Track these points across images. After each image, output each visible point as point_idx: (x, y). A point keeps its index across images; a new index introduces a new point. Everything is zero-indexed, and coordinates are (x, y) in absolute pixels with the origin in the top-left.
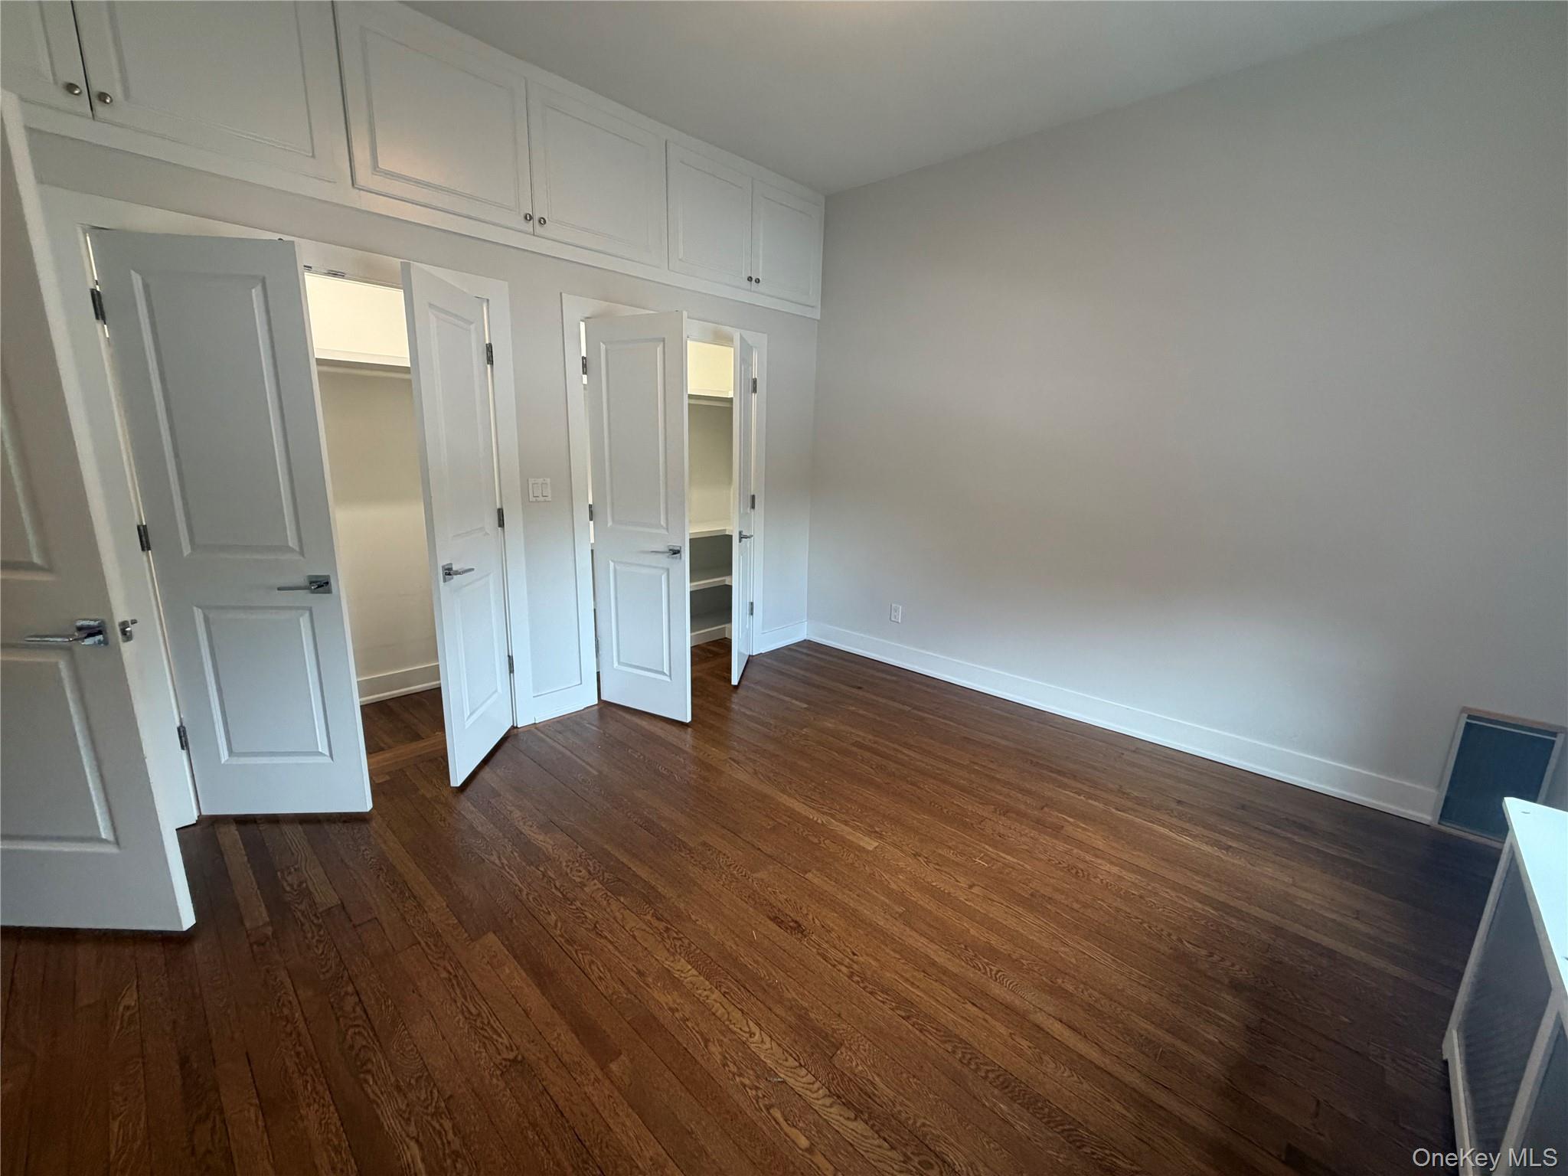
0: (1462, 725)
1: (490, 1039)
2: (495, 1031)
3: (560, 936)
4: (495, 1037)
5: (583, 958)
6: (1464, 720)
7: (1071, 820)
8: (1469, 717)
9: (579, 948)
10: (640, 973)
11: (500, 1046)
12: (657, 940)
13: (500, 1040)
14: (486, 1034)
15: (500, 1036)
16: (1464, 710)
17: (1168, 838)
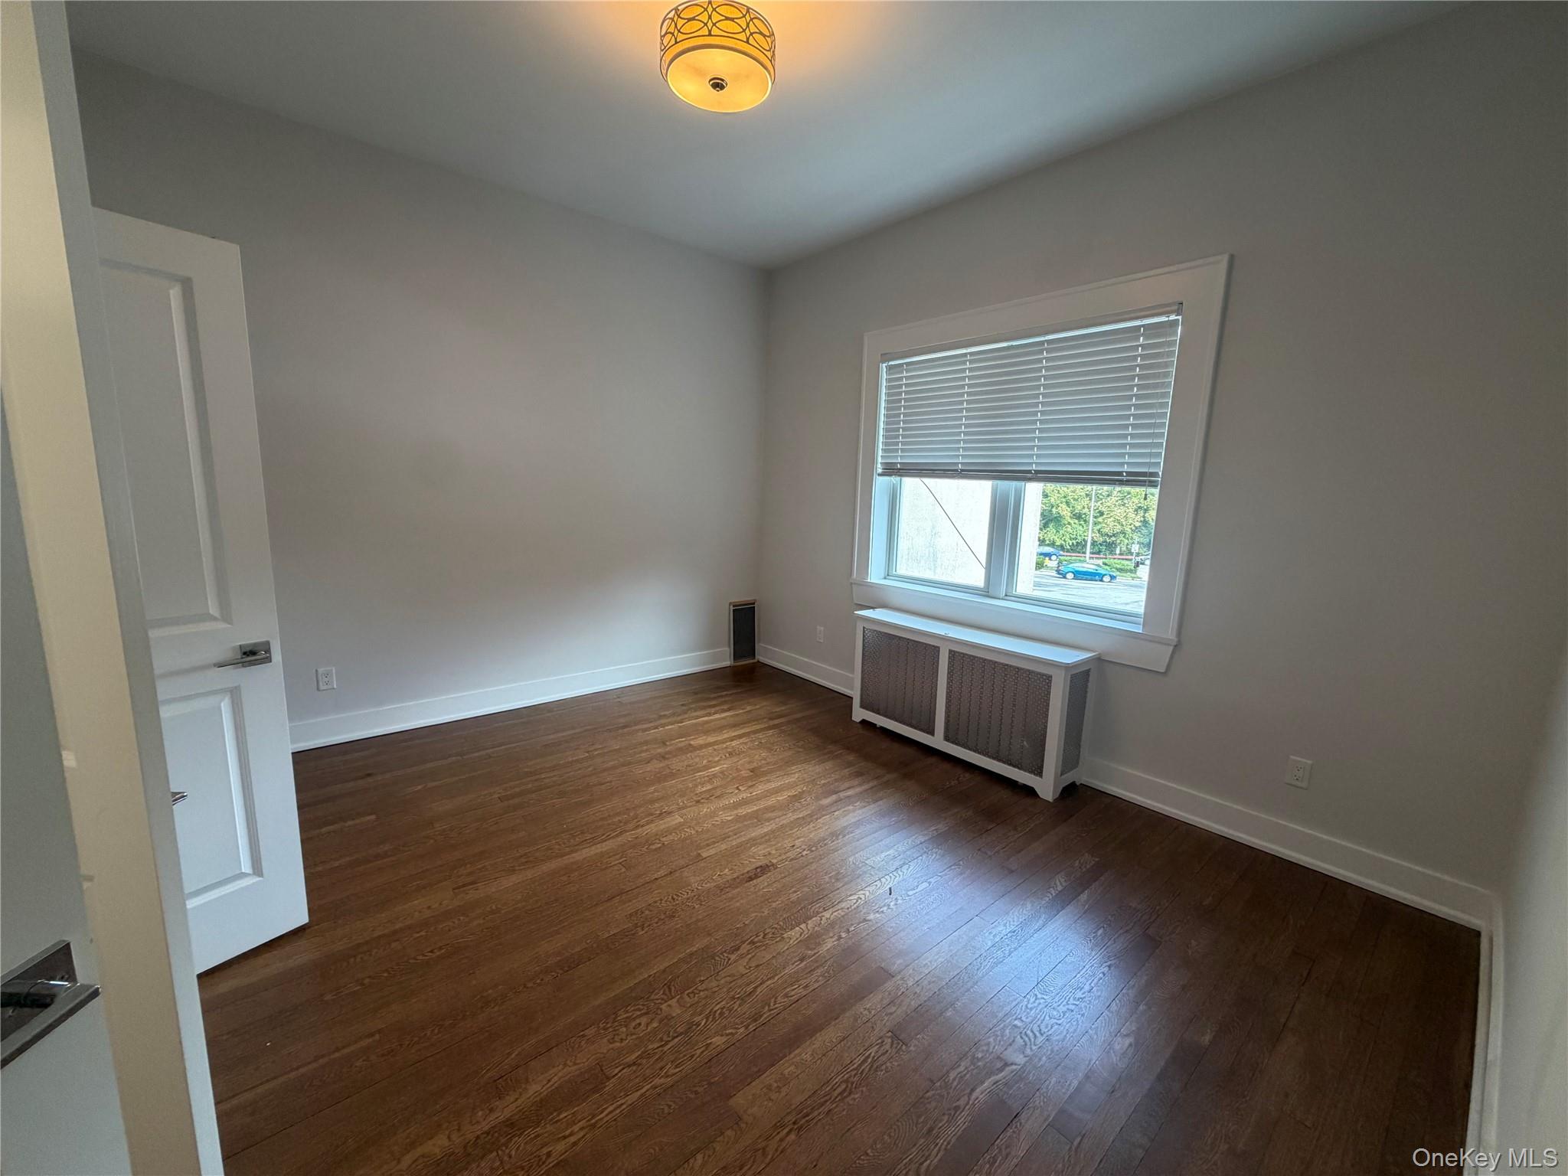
0: (732, 611)
1: (874, 1061)
2: (865, 1061)
3: (747, 1028)
4: (870, 1060)
5: (780, 1003)
6: (732, 608)
7: (683, 739)
8: (734, 606)
9: (767, 1008)
10: (802, 960)
11: (880, 1053)
12: (764, 950)
13: (873, 1054)
14: (867, 1070)
15: (868, 1057)
16: (730, 603)
17: (707, 722)
